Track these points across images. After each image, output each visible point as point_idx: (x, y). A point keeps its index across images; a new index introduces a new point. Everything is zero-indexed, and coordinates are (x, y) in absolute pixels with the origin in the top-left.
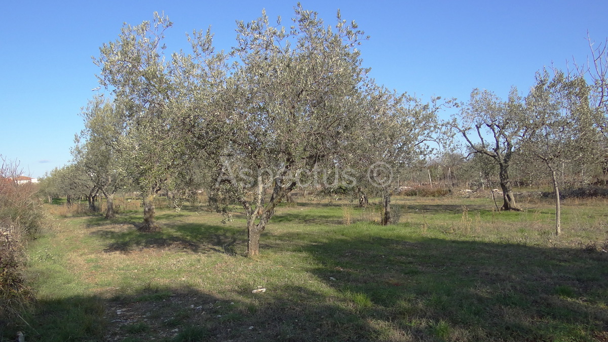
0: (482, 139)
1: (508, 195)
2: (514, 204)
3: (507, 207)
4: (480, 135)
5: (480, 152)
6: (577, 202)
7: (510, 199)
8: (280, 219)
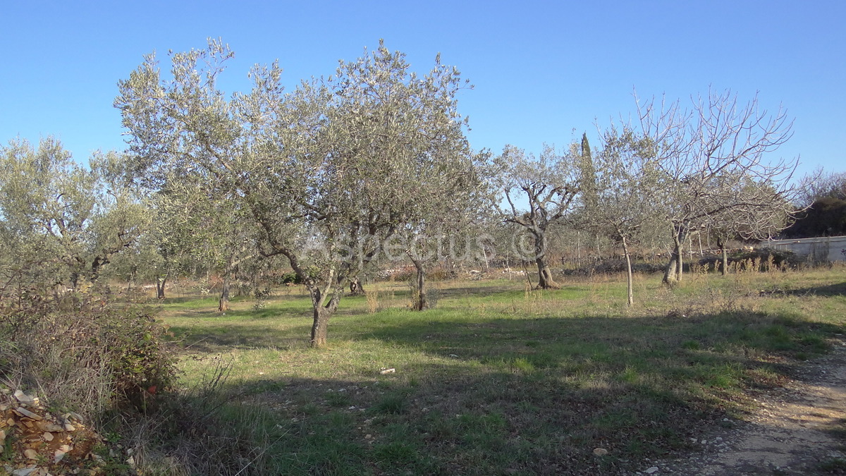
0: (512, 205)
1: (544, 271)
2: (550, 281)
3: (543, 284)
4: (510, 201)
5: (512, 221)
6: (606, 278)
7: (546, 276)
8: (263, 314)
